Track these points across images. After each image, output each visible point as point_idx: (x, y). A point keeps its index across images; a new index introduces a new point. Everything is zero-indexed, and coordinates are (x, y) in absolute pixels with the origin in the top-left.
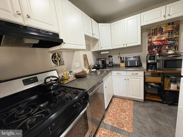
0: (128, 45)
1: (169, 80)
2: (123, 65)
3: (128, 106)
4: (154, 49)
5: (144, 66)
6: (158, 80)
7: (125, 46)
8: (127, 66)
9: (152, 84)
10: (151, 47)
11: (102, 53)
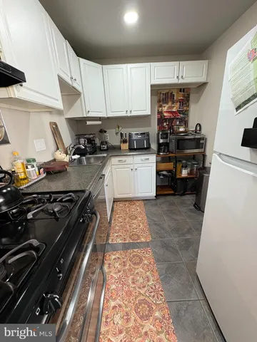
0: (134, 114)
1: (181, 165)
2: (125, 146)
3: (138, 209)
4: (165, 124)
5: (154, 146)
6: (170, 166)
7: (129, 114)
8: (131, 149)
9: (164, 173)
10: (161, 120)
11: (88, 123)
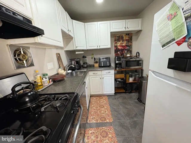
0: (101, 47)
2: (97, 65)
3: (104, 101)
4: (119, 53)
5: (113, 65)
6: (122, 76)
7: (99, 48)
8: (100, 67)
9: (119, 80)
10: (117, 51)
11: (77, 53)
